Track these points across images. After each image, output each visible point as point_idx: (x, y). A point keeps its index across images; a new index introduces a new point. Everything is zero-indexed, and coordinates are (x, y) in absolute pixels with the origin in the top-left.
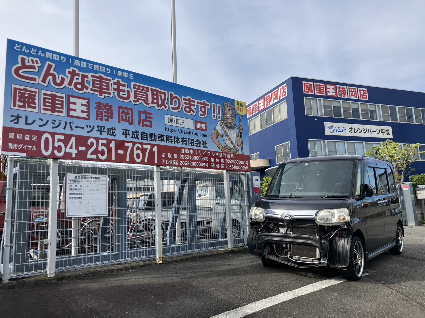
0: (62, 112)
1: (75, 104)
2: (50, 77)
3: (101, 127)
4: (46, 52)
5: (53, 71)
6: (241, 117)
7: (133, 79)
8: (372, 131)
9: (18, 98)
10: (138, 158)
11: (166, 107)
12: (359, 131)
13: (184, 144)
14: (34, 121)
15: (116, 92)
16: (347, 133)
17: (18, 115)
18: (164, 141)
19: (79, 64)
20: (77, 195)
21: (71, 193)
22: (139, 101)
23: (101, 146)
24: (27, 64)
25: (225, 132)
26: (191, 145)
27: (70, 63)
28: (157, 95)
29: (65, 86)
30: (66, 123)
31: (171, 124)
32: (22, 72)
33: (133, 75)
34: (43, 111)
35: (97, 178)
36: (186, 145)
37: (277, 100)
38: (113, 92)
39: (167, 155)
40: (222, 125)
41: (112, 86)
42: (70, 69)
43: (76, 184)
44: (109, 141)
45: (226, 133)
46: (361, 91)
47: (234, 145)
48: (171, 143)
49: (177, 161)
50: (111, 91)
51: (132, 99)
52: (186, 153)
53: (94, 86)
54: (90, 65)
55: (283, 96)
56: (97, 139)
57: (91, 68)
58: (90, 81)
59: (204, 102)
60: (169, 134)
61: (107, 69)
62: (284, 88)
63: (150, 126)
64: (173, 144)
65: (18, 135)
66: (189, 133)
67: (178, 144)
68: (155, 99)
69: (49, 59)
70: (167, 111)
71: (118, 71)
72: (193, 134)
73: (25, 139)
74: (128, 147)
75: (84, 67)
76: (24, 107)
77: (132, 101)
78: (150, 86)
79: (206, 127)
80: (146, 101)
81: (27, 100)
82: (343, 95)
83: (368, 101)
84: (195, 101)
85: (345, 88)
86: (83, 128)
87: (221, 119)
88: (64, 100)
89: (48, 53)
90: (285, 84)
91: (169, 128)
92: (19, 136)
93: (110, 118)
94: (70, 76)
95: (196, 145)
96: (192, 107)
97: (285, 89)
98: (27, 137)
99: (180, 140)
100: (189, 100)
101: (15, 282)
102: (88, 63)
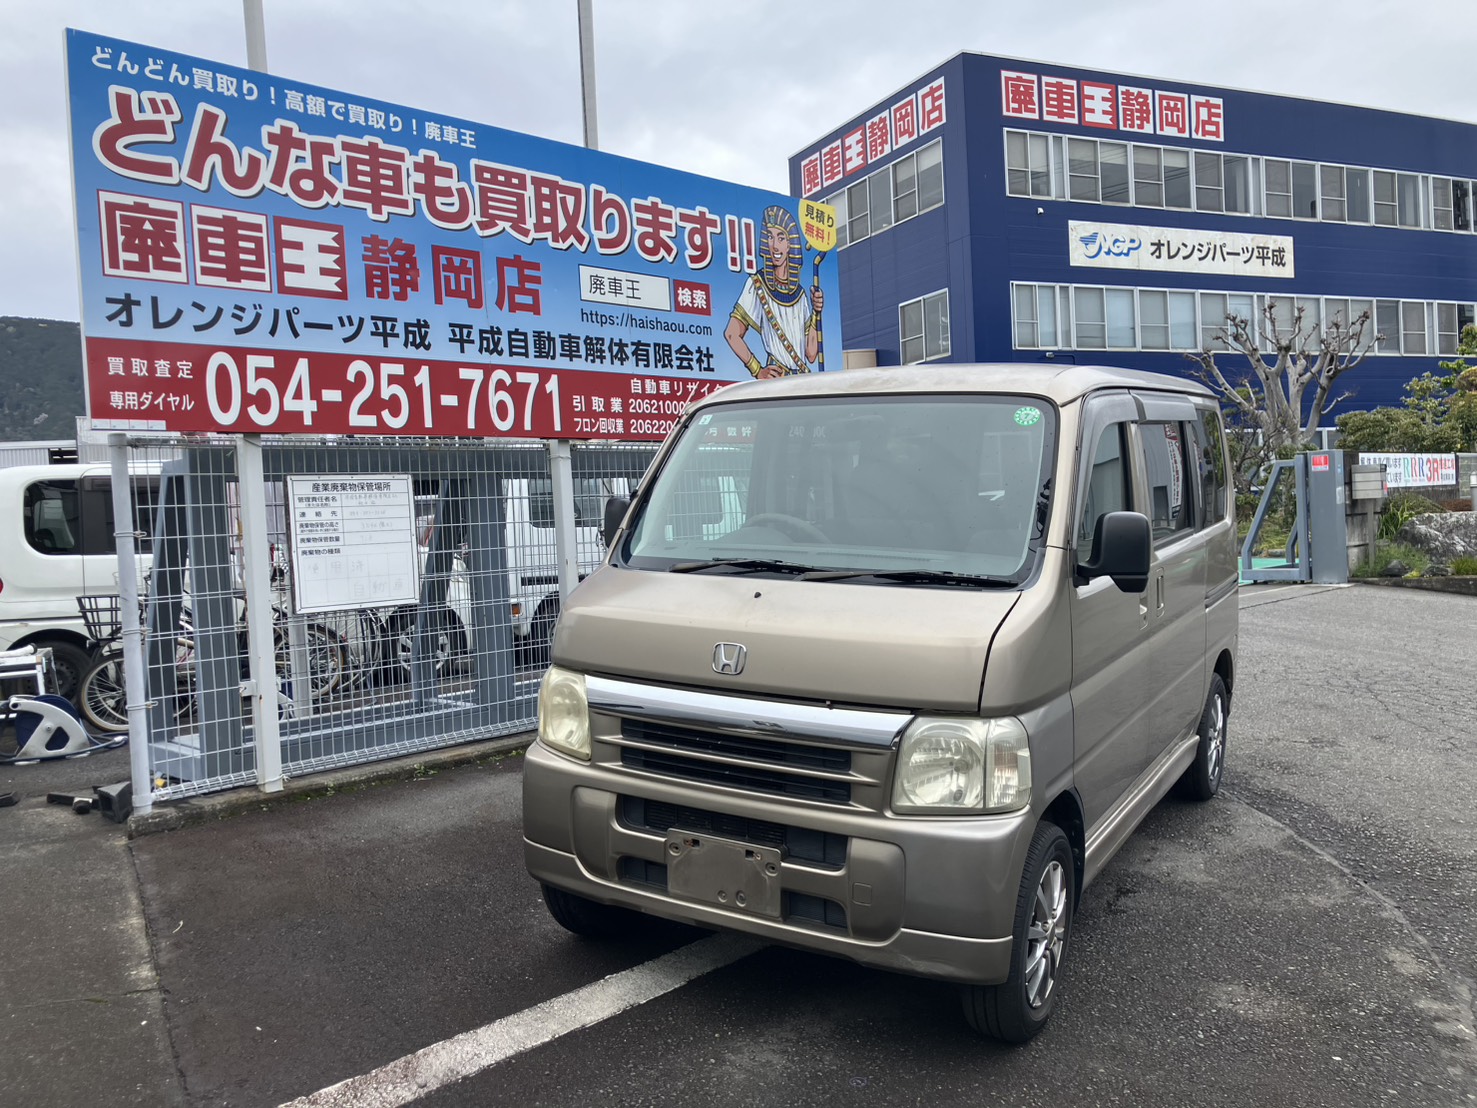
0: (261, 278)
1: (298, 246)
2: (215, 159)
3: (384, 320)
4: (194, 70)
5: (222, 135)
6: (818, 258)
7: (474, 147)
8: (1228, 254)
9: (121, 238)
10: (503, 416)
11: (580, 239)
12: (1185, 252)
13: (641, 363)
14: (179, 313)
15: (422, 197)
16: (1145, 261)
17: (128, 296)
18: (580, 357)
19: (302, 104)
20: (323, 543)
21: (305, 537)
22: (497, 225)
23: (390, 384)
24: (137, 116)
25: (769, 312)
26: (664, 366)
27: (273, 102)
28: (551, 199)
29: (264, 187)
30: (276, 312)
31: (597, 297)
32: (126, 147)
33: (473, 133)
34: (203, 279)
35: (379, 487)
36: (647, 366)
37: (910, 136)
38: (414, 199)
39: (589, 403)
40: (760, 292)
41: (408, 176)
42: (272, 125)
43: (318, 510)
44: (412, 366)
45: (772, 318)
46: (1201, 109)
47: (795, 358)
48: (602, 362)
49: (620, 422)
50: (409, 194)
51: (474, 218)
52: (648, 392)
53: (353, 181)
54: (337, 105)
55: (931, 123)
56: (375, 362)
57: (341, 118)
58: (340, 164)
59: (702, 214)
60: (594, 330)
61: (392, 118)
62: (936, 94)
63: (535, 309)
64: (607, 367)
65: (134, 363)
66: (655, 324)
67: (622, 364)
68: (547, 212)
69: (203, 96)
70: (584, 252)
71: (427, 124)
72: (668, 327)
73: (158, 375)
74: (471, 382)
75: (318, 114)
76: (142, 266)
77: (476, 227)
78: (528, 169)
79: (708, 300)
80: (518, 224)
81: (149, 242)
82: (1137, 122)
83: (1221, 142)
84: (671, 212)
85: (1146, 97)
86: (329, 327)
87: (754, 271)
88: (264, 235)
89: (200, 71)
90: (941, 81)
91: (594, 313)
92: (139, 367)
93: (409, 289)
94: (274, 149)
95: (678, 363)
96: (663, 234)
97: (940, 97)
98: (163, 368)
99: (629, 350)
100: (653, 209)
101: (171, 812)
102: (331, 100)
